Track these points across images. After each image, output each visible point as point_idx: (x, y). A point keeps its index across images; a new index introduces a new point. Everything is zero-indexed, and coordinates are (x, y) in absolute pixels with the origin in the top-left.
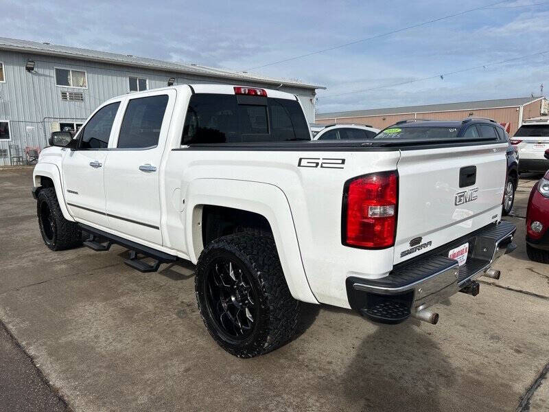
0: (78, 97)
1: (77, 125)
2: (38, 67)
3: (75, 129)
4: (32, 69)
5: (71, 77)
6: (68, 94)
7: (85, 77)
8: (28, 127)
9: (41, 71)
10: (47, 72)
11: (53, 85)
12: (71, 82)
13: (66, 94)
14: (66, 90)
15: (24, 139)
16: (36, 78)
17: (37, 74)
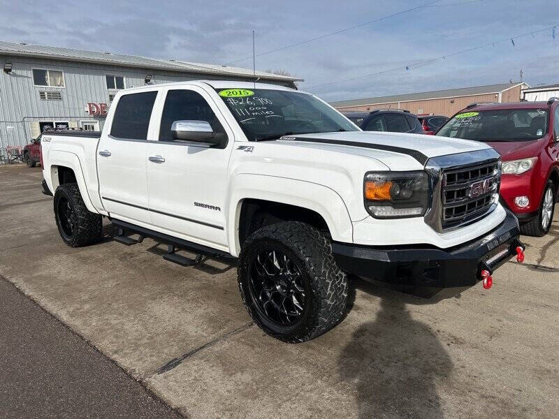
0: (56, 96)
1: (56, 123)
2: (16, 69)
3: (55, 127)
4: (10, 70)
5: (48, 76)
6: (46, 93)
7: (62, 76)
8: (8, 127)
9: (18, 72)
10: (24, 73)
11: (31, 85)
12: (48, 82)
13: (44, 93)
14: (44, 90)
15: (5, 138)
16: (14, 79)
17: (15, 75)
